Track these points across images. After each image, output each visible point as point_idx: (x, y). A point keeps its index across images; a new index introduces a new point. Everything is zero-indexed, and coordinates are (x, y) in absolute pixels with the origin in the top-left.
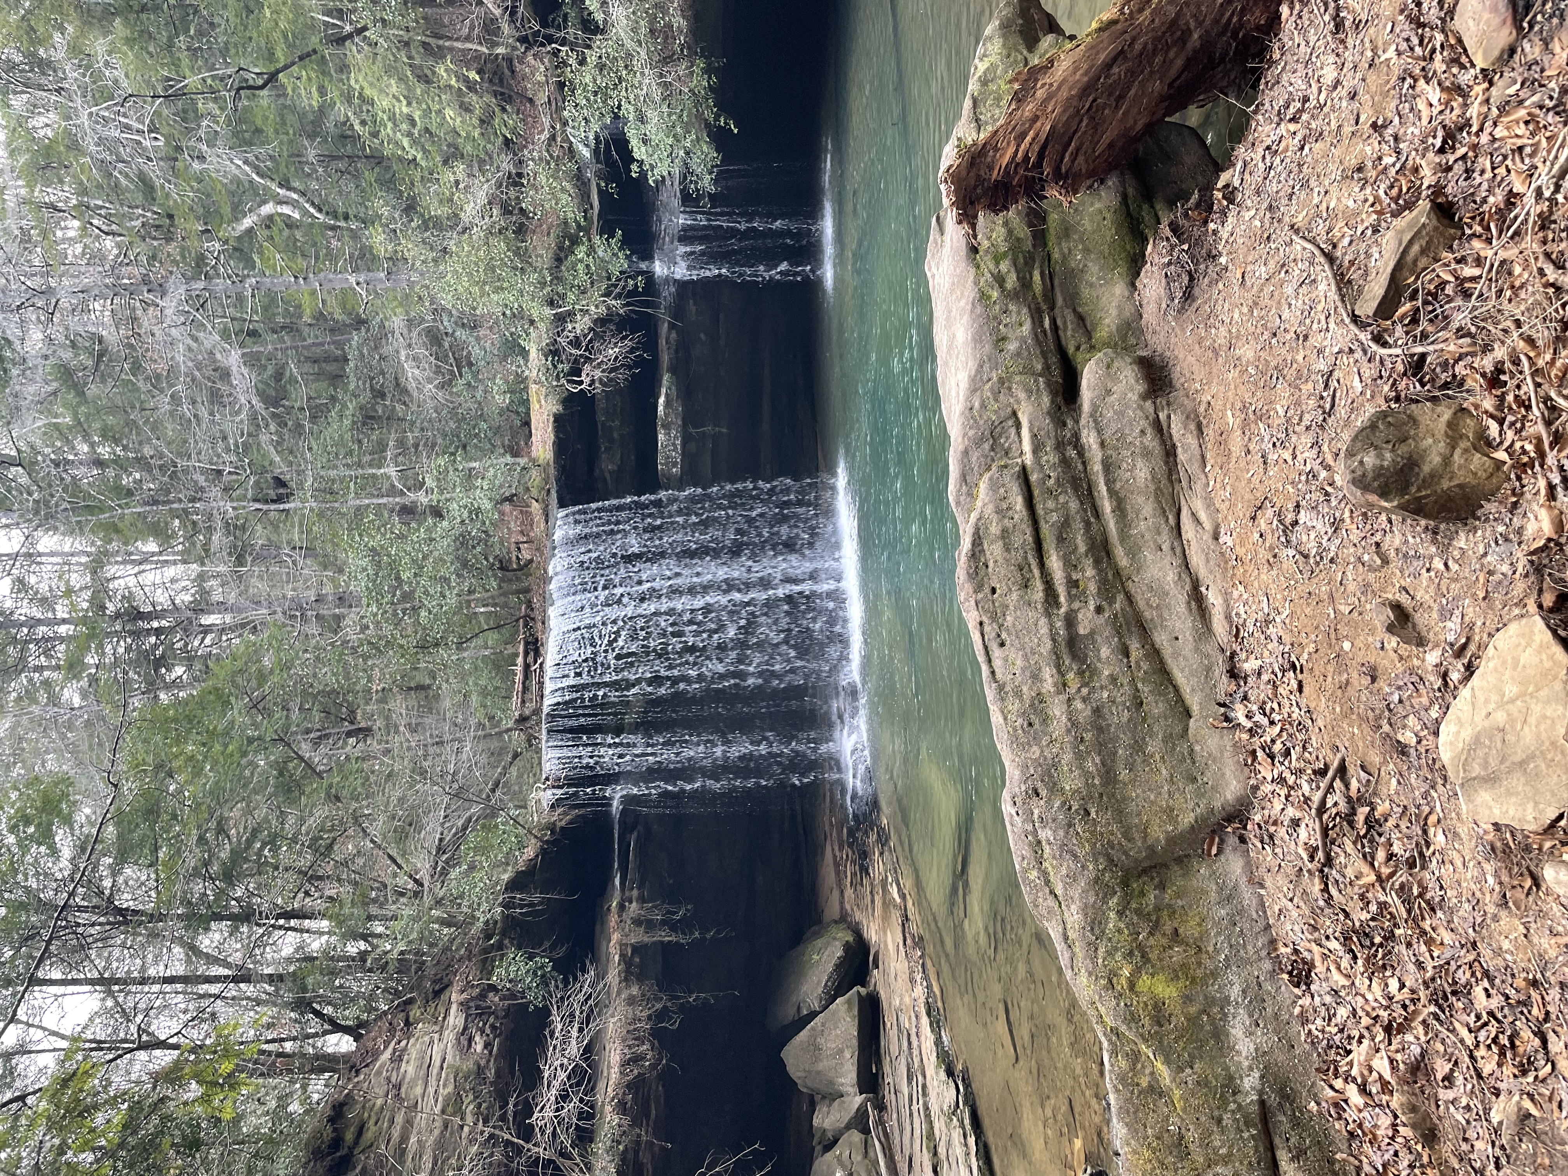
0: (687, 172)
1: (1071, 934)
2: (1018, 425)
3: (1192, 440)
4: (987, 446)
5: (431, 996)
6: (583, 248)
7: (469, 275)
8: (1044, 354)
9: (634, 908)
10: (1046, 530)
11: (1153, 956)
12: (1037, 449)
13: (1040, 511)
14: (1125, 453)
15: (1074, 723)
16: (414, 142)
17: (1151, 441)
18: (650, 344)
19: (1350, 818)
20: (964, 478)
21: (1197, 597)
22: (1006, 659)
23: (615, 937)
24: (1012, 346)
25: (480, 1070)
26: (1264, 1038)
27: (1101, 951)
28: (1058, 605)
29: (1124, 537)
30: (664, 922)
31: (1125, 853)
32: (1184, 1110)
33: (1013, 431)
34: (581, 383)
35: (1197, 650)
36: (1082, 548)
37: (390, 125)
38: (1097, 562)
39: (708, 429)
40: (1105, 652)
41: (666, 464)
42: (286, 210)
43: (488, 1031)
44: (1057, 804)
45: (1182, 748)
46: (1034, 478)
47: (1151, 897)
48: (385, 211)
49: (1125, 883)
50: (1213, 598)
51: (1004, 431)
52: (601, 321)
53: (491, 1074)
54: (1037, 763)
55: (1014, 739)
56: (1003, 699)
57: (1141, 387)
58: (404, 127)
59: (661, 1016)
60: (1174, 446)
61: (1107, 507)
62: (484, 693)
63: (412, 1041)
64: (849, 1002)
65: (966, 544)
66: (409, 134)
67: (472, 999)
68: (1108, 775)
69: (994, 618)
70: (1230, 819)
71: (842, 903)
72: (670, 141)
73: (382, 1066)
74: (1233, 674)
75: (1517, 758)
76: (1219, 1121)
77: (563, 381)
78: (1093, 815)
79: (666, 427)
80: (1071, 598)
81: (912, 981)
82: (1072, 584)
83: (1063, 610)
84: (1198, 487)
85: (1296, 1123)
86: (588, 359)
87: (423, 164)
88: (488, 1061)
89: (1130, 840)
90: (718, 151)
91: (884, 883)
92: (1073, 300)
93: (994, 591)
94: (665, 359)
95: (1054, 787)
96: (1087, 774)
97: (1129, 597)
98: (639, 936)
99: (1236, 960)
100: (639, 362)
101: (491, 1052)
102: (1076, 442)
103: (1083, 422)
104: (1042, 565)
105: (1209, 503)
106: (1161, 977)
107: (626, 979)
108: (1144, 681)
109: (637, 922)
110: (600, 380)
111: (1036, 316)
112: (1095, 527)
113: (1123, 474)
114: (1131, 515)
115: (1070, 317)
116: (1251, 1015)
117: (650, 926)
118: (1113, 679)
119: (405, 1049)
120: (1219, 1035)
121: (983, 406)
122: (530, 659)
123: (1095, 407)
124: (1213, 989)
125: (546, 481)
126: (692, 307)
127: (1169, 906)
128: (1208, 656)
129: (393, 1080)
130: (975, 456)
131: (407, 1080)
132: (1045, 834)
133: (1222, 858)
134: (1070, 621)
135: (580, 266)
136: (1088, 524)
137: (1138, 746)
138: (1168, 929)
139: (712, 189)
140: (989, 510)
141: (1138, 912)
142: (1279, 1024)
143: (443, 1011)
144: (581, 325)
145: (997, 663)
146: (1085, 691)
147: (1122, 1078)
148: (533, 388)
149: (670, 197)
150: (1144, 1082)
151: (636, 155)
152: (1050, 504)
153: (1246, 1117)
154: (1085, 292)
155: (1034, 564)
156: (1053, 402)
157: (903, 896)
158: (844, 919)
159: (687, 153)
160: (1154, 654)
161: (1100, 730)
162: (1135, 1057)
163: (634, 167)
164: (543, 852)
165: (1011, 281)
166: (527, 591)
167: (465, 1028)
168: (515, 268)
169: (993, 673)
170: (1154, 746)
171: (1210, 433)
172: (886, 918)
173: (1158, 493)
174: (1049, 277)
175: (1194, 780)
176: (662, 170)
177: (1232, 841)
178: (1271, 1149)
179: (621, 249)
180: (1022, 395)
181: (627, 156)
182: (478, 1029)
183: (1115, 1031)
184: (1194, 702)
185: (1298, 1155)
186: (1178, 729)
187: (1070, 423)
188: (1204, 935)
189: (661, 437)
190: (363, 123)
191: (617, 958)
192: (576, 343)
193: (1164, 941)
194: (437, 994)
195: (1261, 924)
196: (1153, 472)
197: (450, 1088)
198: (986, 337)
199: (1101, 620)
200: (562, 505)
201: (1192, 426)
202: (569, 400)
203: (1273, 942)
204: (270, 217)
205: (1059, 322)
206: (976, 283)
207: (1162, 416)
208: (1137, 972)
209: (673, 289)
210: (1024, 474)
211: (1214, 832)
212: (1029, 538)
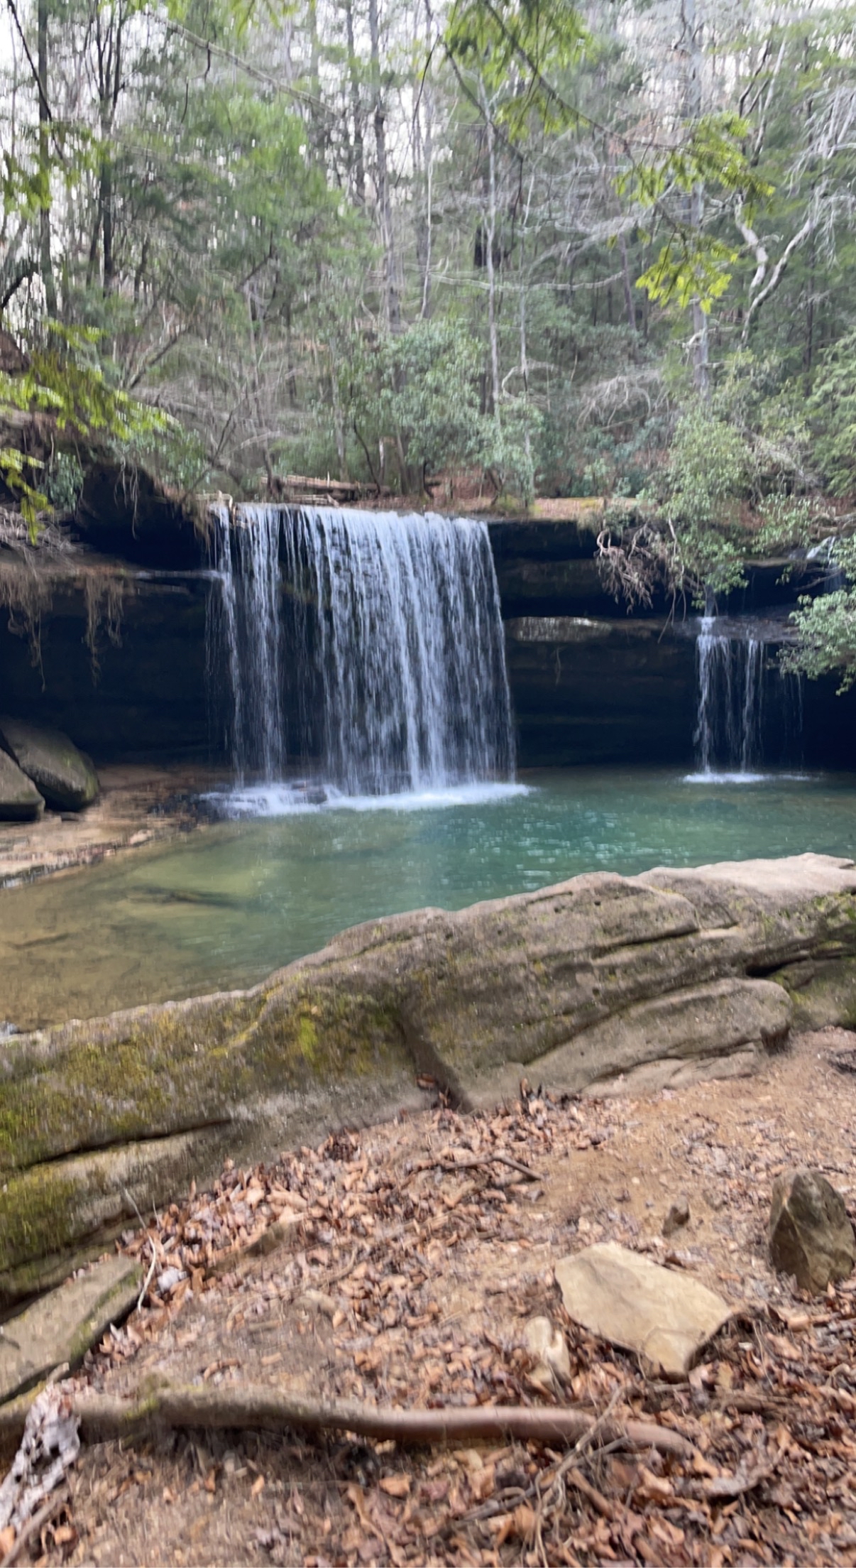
0: (800, 648)
1: (335, 966)
2: (726, 927)
3: (735, 1070)
4: (707, 900)
6: (732, 551)
7: (708, 444)
8: (780, 950)
9: (118, 590)
10: (650, 949)
11: (331, 1032)
12: (714, 942)
13: (666, 944)
14: (719, 1015)
15: (507, 968)
16: (827, 396)
17: (731, 1036)
18: (641, 612)
19: (491, 1185)
20: (678, 881)
21: (614, 1072)
22: (546, 913)
23: (92, 572)
24: (784, 923)
26: (280, 1123)
27: (328, 990)
28: (595, 957)
29: (655, 1013)
30: (105, 619)
31: (414, 1009)
32: (213, 1058)
33: (721, 922)
34: (605, 546)
35: (577, 1071)
36: (642, 978)
37: (844, 372)
38: (631, 991)
39: (559, 665)
40: (565, 995)
41: (527, 626)
42: (760, 272)
44: (444, 953)
45: (501, 1058)
46: (691, 939)
47: (377, 1031)
48: (766, 366)
49: (388, 1009)
50: (618, 1085)
51: (720, 915)
52: (662, 566)
54: (472, 937)
55: (486, 920)
56: (515, 910)
57: (770, 1029)
58: (843, 386)
59: (20, 615)
60: (727, 1055)
61: (675, 999)
62: (301, 449)
64: (31, 794)
65: (631, 881)
66: (835, 390)
67: (37, 432)
68: (472, 996)
69: (577, 904)
70: (451, 1095)
71: (116, 788)
72: (831, 632)
74: (565, 1101)
75: (624, 1295)
76: (210, 1085)
77: (607, 530)
78: (440, 983)
79: (562, 626)
80: (601, 968)
81: (60, 853)
82: (612, 969)
83: (591, 961)
84: (700, 1074)
85: (215, 1150)
86: (627, 553)
87: (808, 402)
89: (425, 1014)
90: (820, 676)
91: (144, 828)
92: (820, 975)
93: (598, 904)
94: (625, 626)
95: (456, 950)
96: (470, 978)
97: (607, 1017)
98: (92, 595)
99: (337, 1100)
100: (624, 602)
102: (721, 975)
103: (738, 981)
104: (623, 945)
105: (691, 1083)
106: (315, 1038)
107: (52, 582)
108: (548, 1027)
109: (105, 594)
110: (608, 565)
111: (808, 944)
112: (658, 990)
113: (702, 1012)
114: (671, 1019)
115: (809, 972)
116: (296, 1112)
117: (102, 606)
118: (545, 1001)
120: (275, 1087)
121: (738, 898)
122: (337, 494)
123: (749, 991)
124: (311, 1081)
125: (514, 512)
126: (671, 651)
127: (373, 1047)
128: (574, 1079)
130: (698, 891)
132: (418, 944)
133: (416, 1089)
134: (585, 967)
135: (716, 548)
136: (659, 983)
137: (497, 1021)
138: (355, 1044)
139: (783, 671)
140: (660, 902)
141: (365, 1020)
142: (292, 1135)
144: (658, 547)
145: (541, 906)
146: (533, 978)
147: (227, 1006)
148: (600, 501)
149: (774, 632)
150: (228, 1025)
151: (817, 601)
152: (672, 953)
153: (218, 1108)
154: (827, 986)
155: (624, 938)
156: (750, 956)
157: (137, 845)
158: (102, 791)
159: (817, 648)
160: (568, 1037)
161: (506, 990)
162: (245, 1018)
163: (807, 599)
164: (170, 505)
165: (833, 923)
166: (405, 492)
168: (714, 486)
169: (532, 902)
170: (498, 1034)
171: (745, 1084)
172: (111, 829)
173: (691, 1042)
174: (835, 956)
175: (478, 1066)
176: (803, 624)
177: (433, 1099)
178: (194, 1128)
179: (731, 586)
180: (751, 930)
181: (817, 592)
183: (262, 1002)
184: (537, 1067)
185: (191, 1151)
186: (514, 1054)
187: (735, 970)
188: (354, 1074)
189: (552, 621)
190: (846, 347)
191: (73, 573)
192: (642, 542)
193: (344, 1041)
195: (368, 1120)
196: (706, 1038)
198: (789, 902)
199: (590, 993)
200: (492, 528)
201: (747, 1070)
202: (589, 535)
203: (355, 1130)
204: (754, 258)
205: (804, 963)
206: (829, 894)
207: (751, 1046)
208: (315, 1018)
209: (688, 634)
210: (692, 931)
211: (437, 1083)
212: (643, 934)
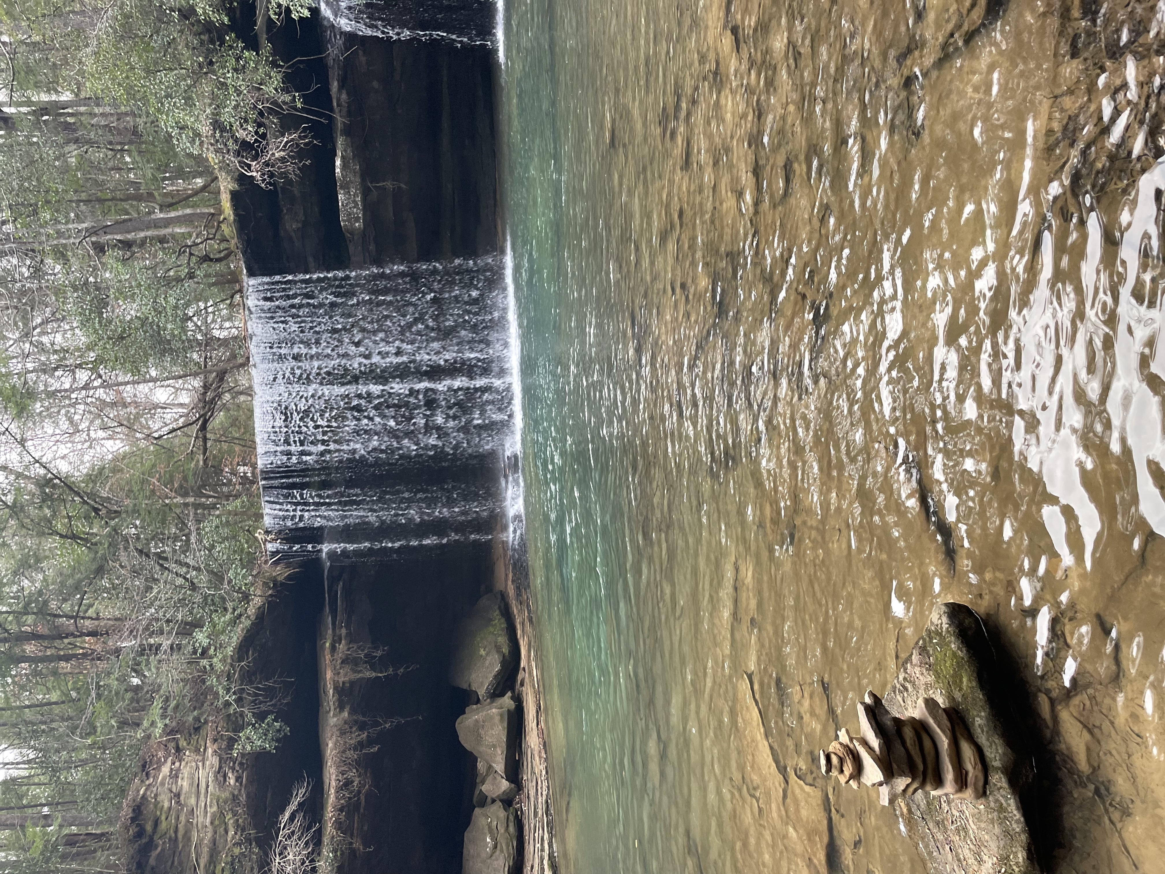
5: (192, 731)
9: (342, 647)
23: (330, 675)
25: (235, 798)
39: (387, 184)
41: (349, 220)
43: (237, 768)
53: (243, 798)
63: (183, 763)
64: (501, 716)
73: (164, 778)
79: (346, 187)
88: (240, 790)
98: (346, 676)
101: (241, 784)
107: (340, 705)
109: (345, 661)
117: (355, 664)
119: (179, 769)
129: (174, 790)
131: (184, 791)
143: (203, 744)
167: (220, 768)
182: (230, 768)
189: (341, 197)
191: (331, 691)
194: (197, 730)
197: (215, 809)
200: (252, 276)
